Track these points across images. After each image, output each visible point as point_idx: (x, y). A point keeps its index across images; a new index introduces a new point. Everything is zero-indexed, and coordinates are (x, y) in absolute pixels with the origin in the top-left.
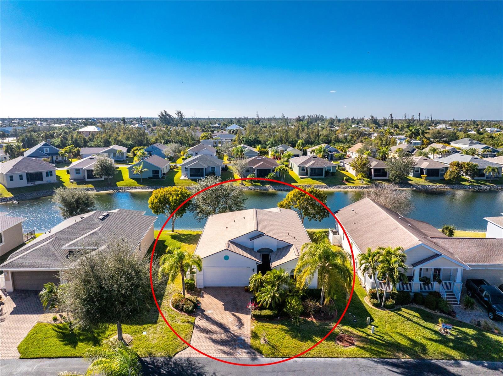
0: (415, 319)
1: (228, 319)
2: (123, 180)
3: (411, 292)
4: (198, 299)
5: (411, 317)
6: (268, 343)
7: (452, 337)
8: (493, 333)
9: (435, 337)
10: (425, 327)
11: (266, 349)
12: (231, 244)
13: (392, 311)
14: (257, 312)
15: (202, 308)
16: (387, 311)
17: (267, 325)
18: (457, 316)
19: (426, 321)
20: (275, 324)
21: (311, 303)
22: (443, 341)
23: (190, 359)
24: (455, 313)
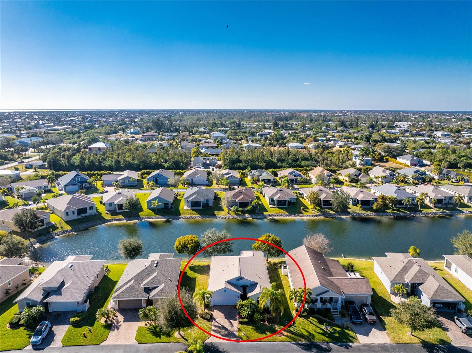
0: (315, 323)
1: (226, 323)
2: (143, 211)
3: (316, 308)
4: (212, 312)
5: (313, 322)
6: (245, 335)
7: (329, 332)
8: (348, 330)
9: (321, 332)
10: (318, 327)
11: (245, 338)
12: (227, 283)
13: (305, 319)
14: (241, 320)
15: (214, 317)
16: (303, 318)
17: (245, 326)
18: (336, 321)
19: (320, 324)
20: (249, 326)
21: (266, 315)
22: (324, 333)
23: (212, 343)
24: (334, 319)
